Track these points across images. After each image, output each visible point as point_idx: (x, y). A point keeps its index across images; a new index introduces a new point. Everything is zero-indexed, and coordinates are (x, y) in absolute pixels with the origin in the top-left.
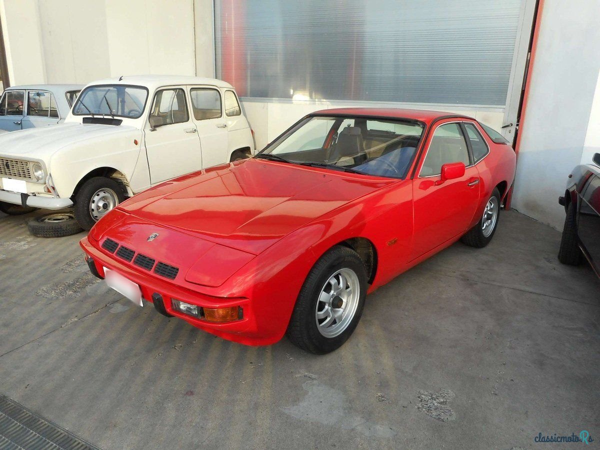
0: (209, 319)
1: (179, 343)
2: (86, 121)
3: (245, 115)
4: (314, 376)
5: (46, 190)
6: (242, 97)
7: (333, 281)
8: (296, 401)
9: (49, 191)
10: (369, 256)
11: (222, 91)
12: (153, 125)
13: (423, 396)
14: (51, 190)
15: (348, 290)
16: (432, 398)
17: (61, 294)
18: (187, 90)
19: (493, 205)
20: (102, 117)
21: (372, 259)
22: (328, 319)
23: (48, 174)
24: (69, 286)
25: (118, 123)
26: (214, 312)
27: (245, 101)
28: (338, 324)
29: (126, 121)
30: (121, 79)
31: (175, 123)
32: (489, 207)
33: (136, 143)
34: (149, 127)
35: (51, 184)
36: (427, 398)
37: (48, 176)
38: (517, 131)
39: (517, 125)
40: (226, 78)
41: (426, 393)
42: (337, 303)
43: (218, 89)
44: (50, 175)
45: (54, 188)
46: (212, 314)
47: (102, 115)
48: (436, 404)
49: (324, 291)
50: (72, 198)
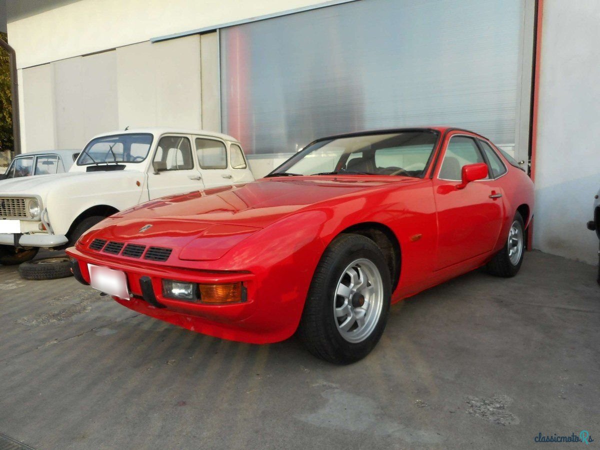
0: (206, 300)
1: (172, 359)
2: (89, 169)
3: (250, 169)
4: (334, 385)
5: (41, 228)
6: (248, 155)
7: (352, 274)
8: (314, 409)
9: (44, 229)
10: (390, 258)
11: (228, 144)
12: (157, 168)
13: (473, 402)
14: (45, 227)
15: (370, 287)
16: (485, 404)
17: (43, 322)
18: (193, 140)
19: (517, 231)
20: (106, 164)
21: (394, 262)
22: (349, 319)
23: (44, 209)
24: (54, 316)
25: (122, 168)
26: (211, 289)
27: (250, 159)
28: (361, 329)
29: (129, 166)
30: (126, 129)
31: (180, 169)
32: (512, 232)
33: (138, 184)
34: (152, 170)
35: (46, 220)
36: (478, 404)
37: (44, 211)
38: (529, 168)
39: (529, 162)
40: (232, 133)
41: (476, 399)
42: (358, 301)
43: (223, 141)
44: (46, 210)
45: (49, 225)
46: (210, 294)
47: (106, 163)
48: (491, 409)
49: (342, 282)
50: (68, 235)
